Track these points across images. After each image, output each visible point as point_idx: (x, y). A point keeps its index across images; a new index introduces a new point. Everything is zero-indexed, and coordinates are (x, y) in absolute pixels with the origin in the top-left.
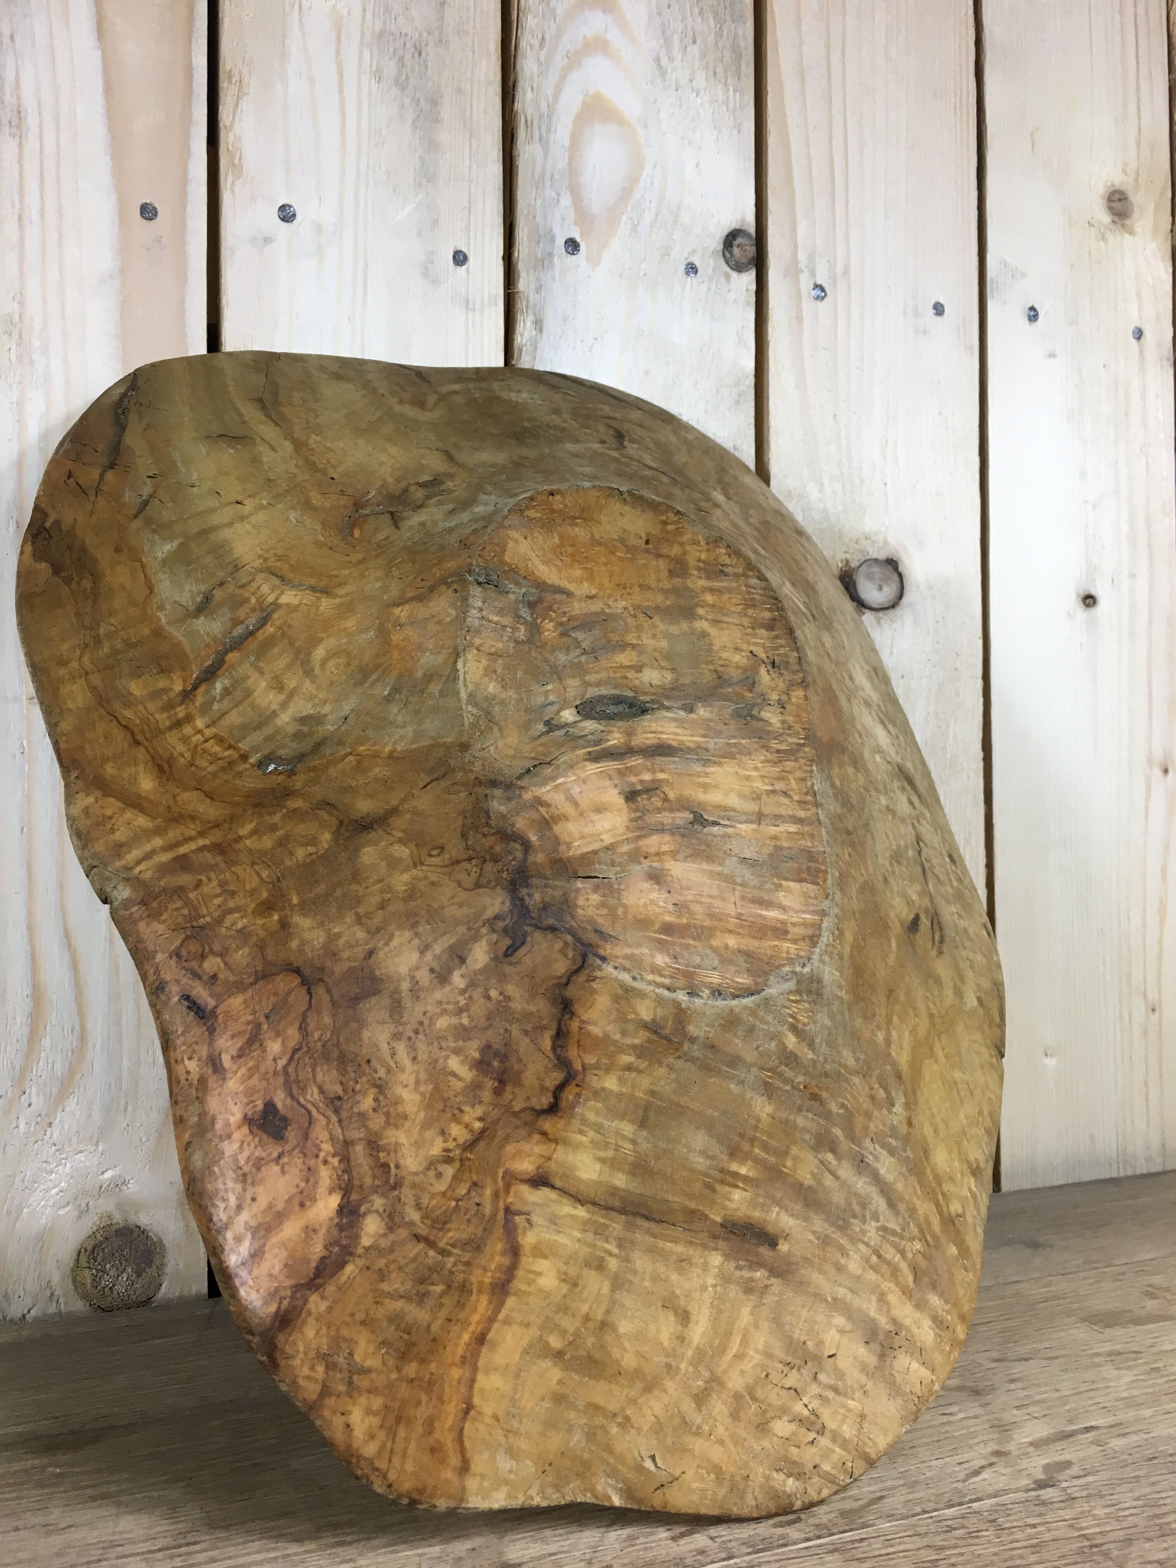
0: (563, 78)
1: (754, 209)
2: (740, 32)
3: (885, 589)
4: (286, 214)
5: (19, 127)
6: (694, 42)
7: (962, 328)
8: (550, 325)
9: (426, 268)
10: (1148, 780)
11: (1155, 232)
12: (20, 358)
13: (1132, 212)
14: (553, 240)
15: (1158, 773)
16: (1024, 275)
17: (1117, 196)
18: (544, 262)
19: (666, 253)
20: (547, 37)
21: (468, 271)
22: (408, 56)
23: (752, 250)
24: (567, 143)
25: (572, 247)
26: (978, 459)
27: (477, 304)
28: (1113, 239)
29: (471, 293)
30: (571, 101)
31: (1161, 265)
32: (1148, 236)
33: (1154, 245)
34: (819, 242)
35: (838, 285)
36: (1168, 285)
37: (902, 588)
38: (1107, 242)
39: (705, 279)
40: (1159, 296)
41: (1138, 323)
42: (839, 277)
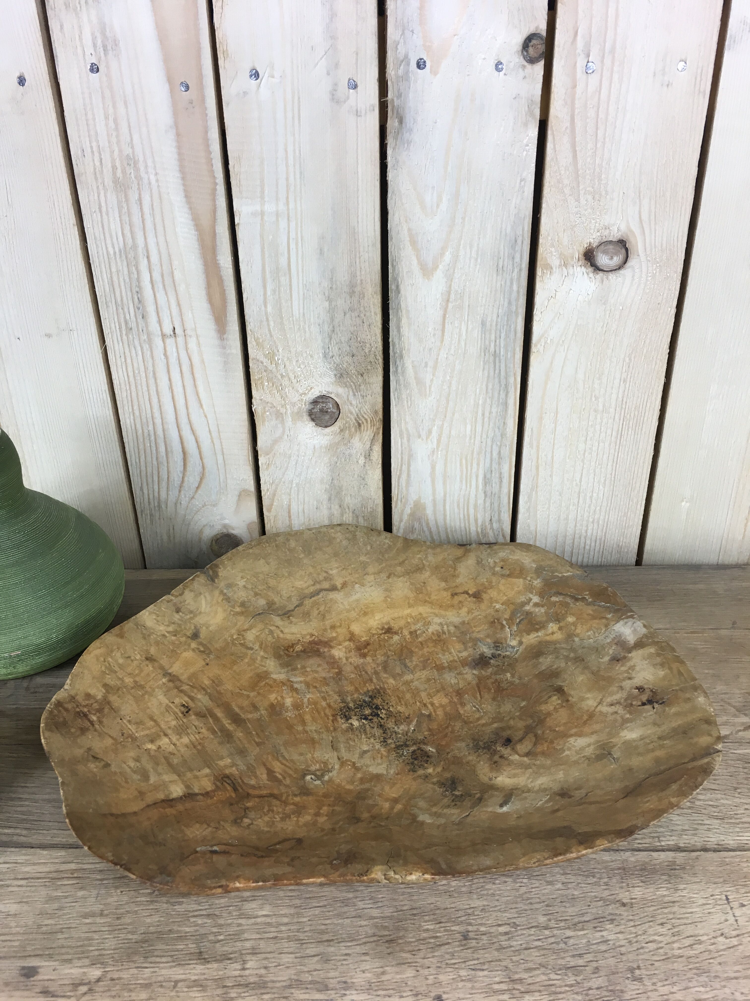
1: (546, 17)
3: (615, 258)
4: (254, 74)
5: (116, 50)
7: (698, 77)
8: (408, 118)
9: (333, 95)
14: (409, 62)
18: (404, 76)
21: (357, 92)
23: (542, 48)
25: (421, 65)
26: (697, 169)
27: (363, 112)
29: (359, 105)
34: (594, 31)
35: (606, 60)
37: (627, 257)
39: (508, 72)
42: (607, 55)
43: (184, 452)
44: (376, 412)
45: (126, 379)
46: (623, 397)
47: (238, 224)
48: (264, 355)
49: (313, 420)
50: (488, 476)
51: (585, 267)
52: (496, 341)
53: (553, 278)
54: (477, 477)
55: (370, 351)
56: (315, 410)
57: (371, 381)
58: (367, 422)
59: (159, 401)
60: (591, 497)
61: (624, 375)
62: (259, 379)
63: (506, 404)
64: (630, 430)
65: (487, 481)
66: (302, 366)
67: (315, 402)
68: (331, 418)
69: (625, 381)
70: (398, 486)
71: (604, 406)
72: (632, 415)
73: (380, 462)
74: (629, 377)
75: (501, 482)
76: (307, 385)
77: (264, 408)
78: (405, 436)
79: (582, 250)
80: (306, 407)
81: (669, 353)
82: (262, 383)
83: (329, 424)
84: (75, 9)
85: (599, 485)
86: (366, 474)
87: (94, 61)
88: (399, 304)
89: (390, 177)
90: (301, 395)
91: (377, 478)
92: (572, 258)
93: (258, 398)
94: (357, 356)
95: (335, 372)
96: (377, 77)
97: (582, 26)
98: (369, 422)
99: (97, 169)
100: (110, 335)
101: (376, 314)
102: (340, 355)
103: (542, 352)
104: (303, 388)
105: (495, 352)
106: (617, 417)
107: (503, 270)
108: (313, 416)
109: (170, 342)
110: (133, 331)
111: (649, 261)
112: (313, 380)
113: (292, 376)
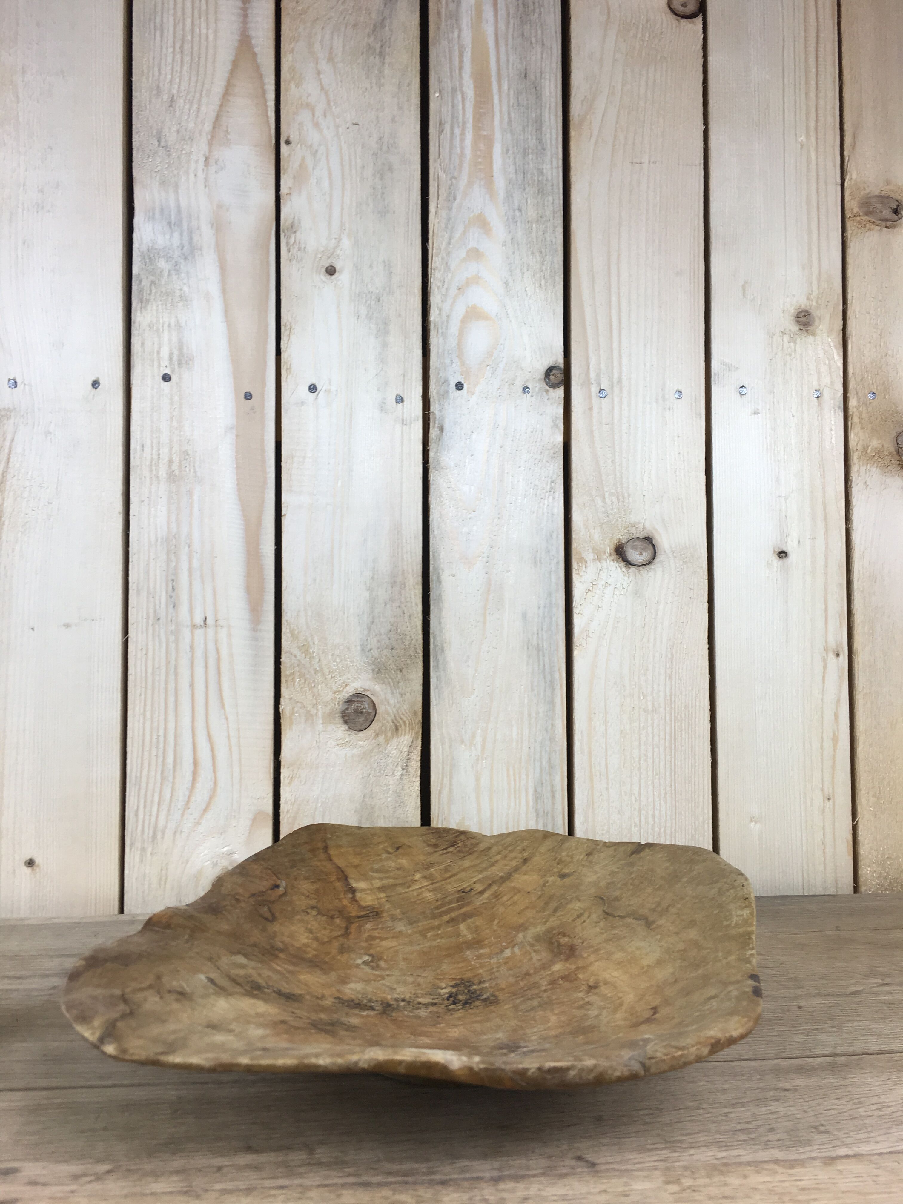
0: (454, 302)
1: (563, 354)
2: (555, 260)
3: (644, 554)
4: (313, 388)
5: (191, 364)
6: (528, 270)
7: (694, 404)
8: (447, 427)
9: (382, 407)
10: (825, 661)
11: (829, 333)
12: (190, 470)
13: (814, 322)
14: (449, 384)
15: (832, 656)
16: (736, 369)
17: (803, 314)
18: (444, 395)
19: (512, 383)
20: (446, 280)
21: (403, 405)
22: (373, 303)
23: (561, 376)
24: (457, 334)
25: (459, 386)
26: (705, 477)
27: (408, 421)
28: (798, 341)
29: (405, 416)
30: (459, 311)
31: (835, 351)
32: (825, 335)
33: (830, 340)
34: (603, 366)
35: (615, 388)
36: (840, 363)
37: (655, 553)
38: (795, 342)
39: (534, 394)
40: (833, 370)
41: (818, 388)
42: (615, 384)
43: (196, 763)
44: (415, 713)
45: (144, 675)
46: (671, 696)
47: (285, 515)
48: (299, 648)
49: (346, 722)
50: (539, 790)
51: (617, 561)
52: (538, 634)
53: (588, 570)
54: (527, 791)
55: (410, 644)
56: (349, 711)
57: (411, 677)
58: (405, 725)
59: (176, 701)
60: (653, 816)
61: (669, 672)
62: (290, 675)
63: (552, 703)
64: (683, 733)
65: (538, 797)
66: (338, 660)
67: (349, 701)
68: (366, 719)
69: (671, 676)
70: (439, 804)
71: (653, 705)
72: (683, 715)
73: (419, 774)
74: (673, 673)
75: (553, 797)
76: (341, 681)
77: (293, 709)
78: (447, 741)
79: (613, 547)
80: (339, 707)
81: (709, 649)
82: (293, 680)
83: (364, 727)
84: (157, 330)
85: (660, 800)
86: (403, 789)
87: (168, 371)
88: (440, 595)
89: (431, 477)
90: (335, 693)
91: (414, 794)
92: (605, 553)
93: (287, 697)
94: (397, 649)
95: (373, 667)
96: (421, 394)
97: (593, 362)
98: (408, 725)
99: (154, 462)
100: (135, 625)
101: (417, 605)
102: (378, 648)
103: (584, 645)
104: (337, 685)
105: (538, 645)
106: (668, 718)
107: (541, 563)
108: (346, 718)
109: (199, 632)
110: (161, 621)
111: (675, 557)
112: (349, 675)
113: (326, 671)
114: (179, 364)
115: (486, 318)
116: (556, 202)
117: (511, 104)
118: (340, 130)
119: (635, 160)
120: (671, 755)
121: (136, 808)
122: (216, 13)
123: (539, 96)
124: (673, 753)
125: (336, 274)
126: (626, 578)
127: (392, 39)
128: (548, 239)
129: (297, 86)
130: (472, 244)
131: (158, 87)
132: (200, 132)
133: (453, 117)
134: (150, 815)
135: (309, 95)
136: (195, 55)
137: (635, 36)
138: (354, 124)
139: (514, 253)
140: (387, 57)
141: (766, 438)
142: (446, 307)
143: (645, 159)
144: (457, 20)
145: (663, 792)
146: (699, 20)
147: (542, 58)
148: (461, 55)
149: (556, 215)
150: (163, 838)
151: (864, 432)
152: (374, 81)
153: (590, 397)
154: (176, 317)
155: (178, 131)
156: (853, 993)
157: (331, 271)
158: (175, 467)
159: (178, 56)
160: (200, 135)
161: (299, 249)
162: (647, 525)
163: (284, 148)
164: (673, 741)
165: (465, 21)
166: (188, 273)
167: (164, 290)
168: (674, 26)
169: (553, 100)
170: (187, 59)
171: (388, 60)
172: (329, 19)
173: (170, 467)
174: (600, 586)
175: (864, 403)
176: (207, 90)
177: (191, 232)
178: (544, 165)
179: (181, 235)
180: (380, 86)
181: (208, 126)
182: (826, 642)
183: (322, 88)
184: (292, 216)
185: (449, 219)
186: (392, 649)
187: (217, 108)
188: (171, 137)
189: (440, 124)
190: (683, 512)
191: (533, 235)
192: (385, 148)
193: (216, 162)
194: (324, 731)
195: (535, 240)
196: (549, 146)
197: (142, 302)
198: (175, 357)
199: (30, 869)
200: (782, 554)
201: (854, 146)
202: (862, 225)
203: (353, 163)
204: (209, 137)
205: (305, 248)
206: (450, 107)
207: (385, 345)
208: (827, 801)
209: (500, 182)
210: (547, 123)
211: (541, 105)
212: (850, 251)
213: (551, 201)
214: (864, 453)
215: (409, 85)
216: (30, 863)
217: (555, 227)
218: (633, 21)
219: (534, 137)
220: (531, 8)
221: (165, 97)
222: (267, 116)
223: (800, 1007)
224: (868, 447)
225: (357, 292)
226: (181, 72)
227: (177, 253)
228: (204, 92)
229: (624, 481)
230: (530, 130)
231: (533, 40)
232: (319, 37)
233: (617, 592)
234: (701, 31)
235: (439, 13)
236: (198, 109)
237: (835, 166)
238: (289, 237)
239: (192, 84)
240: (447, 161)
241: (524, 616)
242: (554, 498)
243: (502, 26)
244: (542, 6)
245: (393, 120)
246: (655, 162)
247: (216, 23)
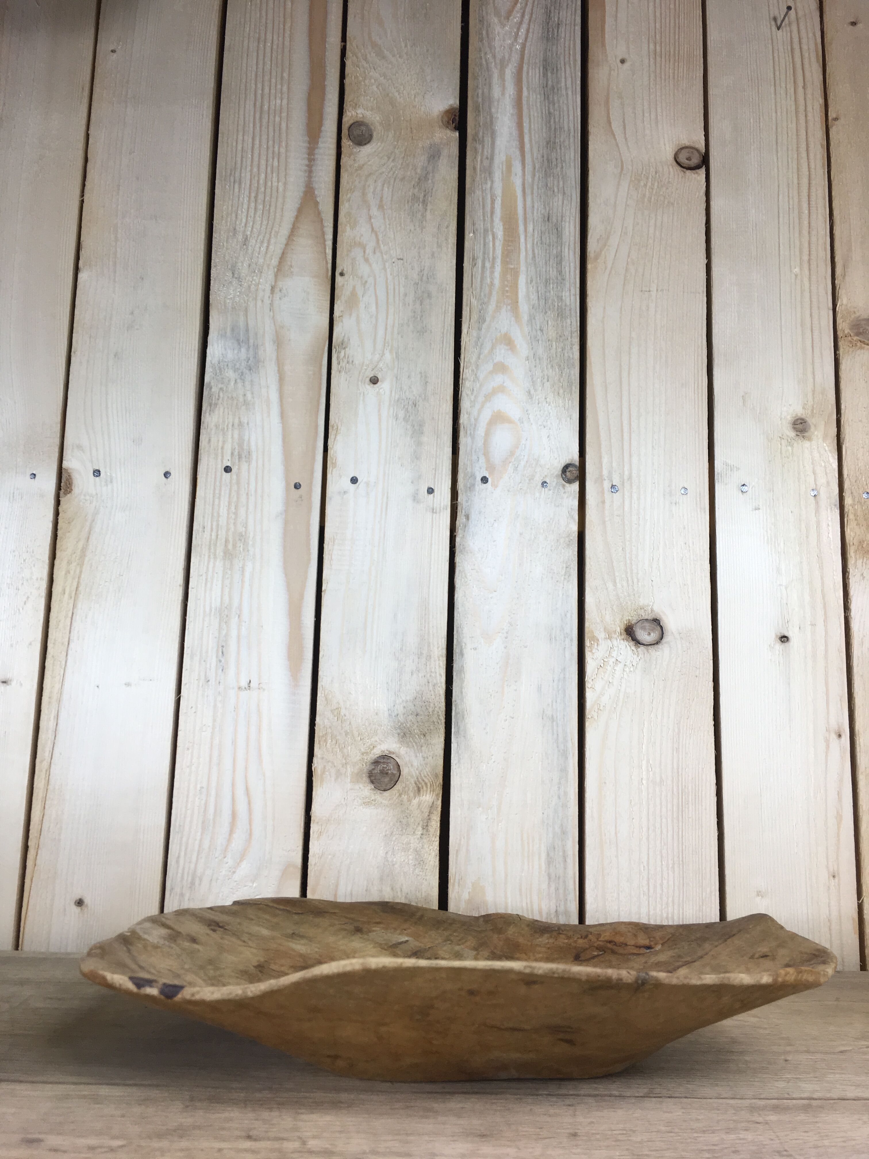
0: (482, 407)
1: (578, 453)
2: (572, 372)
3: (652, 634)
4: (354, 480)
5: (249, 458)
6: (548, 381)
7: (698, 500)
8: (473, 516)
9: (415, 497)
10: (827, 741)
11: (825, 438)
12: (244, 550)
13: (810, 428)
14: (475, 478)
15: (834, 736)
16: (738, 469)
17: (799, 421)
18: (471, 488)
19: (531, 478)
20: (475, 389)
21: (434, 496)
22: (410, 407)
23: (576, 473)
24: (483, 435)
25: (484, 480)
26: (709, 566)
27: (438, 510)
28: (795, 445)
29: (435, 505)
30: (486, 416)
31: (830, 455)
32: (820, 440)
33: (825, 445)
34: (614, 465)
35: (625, 484)
36: (835, 465)
37: (663, 634)
38: (792, 446)
39: (552, 488)
40: (828, 472)
41: (814, 488)
42: (625, 481)
43: (234, 815)
44: (436, 776)
45: (192, 731)
46: (678, 769)
47: (325, 590)
48: (332, 711)
49: (372, 782)
50: (551, 854)
51: (627, 640)
52: (552, 705)
53: (600, 648)
54: (539, 855)
55: (434, 711)
56: (376, 771)
57: (433, 742)
58: (427, 787)
59: (220, 756)
60: (661, 885)
61: (676, 745)
62: (323, 736)
64: (690, 805)
65: (550, 861)
66: (367, 724)
67: (376, 762)
68: (391, 780)
69: (677, 750)
70: (457, 862)
71: (661, 777)
72: (690, 789)
73: (438, 834)
74: (680, 747)
76: (369, 744)
77: (325, 767)
78: (465, 803)
79: (623, 627)
80: (366, 768)
81: (714, 725)
82: (326, 741)
83: (388, 787)
84: (223, 430)
85: (668, 870)
86: (423, 847)
87: (229, 464)
88: (462, 666)
89: (457, 559)
90: (363, 754)
91: (433, 853)
92: (615, 632)
93: (319, 756)
94: (421, 715)
95: (399, 731)
96: (450, 486)
97: (605, 460)
98: (429, 787)
99: (212, 542)
100: (187, 685)
101: (441, 675)
102: (404, 714)
103: (596, 718)
104: (365, 746)
105: (552, 716)
106: (675, 790)
107: (556, 640)
108: (373, 778)
109: (244, 694)
110: (210, 683)
111: (681, 638)
112: (377, 738)
113: (356, 733)
114: (239, 458)
115: (509, 421)
116: (574, 323)
117: (535, 243)
118: (387, 264)
119: (644, 289)
120: (678, 826)
121: (177, 854)
122: (286, 169)
123: (559, 235)
124: (680, 824)
125: (379, 383)
126: (635, 656)
127: (434, 190)
128: (566, 355)
129: (352, 228)
130: (498, 358)
131: (235, 229)
132: (269, 266)
133: (484, 253)
134: (190, 862)
135: (362, 235)
136: (267, 204)
137: (645, 185)
138: (398, 259)
139: (535, 366)
140: (429, 205)
141: (767, 532)
142: (475, 412)
143: (654, 288)
144: (490, 174)
145: (670, 862)
146: (702, 171)
147: (563, 204)
148: (493, 201)
149: (573, 335)
150: (200, 884)
151: (860, 528)
152: (417, 224)
153: (603, 492)
154: (239, 418)
155: (249, 266)
156: (842, 1052)
157: (374, 381)
158: (230, 547)
159: (253, 205)
160: (268, 268)
161: (348, 362)
162: (655, 608)
163: (338, 279)
164: (680, 813)
165: (497, 175)
166: (252, 381)
167: (230, 395)
168: (680, 176)
169: (572, 239)
170: (261, 207)
171: (429, 207)
172: (381, 174)
173: (226, 546)
174: (611, 663)
175: (859, 502)
176: (276, 232)
177: (256, 347)
178: (564, 293)
179: (248, 350)
180: (422, 228)
181: (275, 262)
182: (828, 723)
183: (373, 229)
184: (343, 335)
185: (478, 338)
186: (417, 715)
187: (283, 246)
188: (243, 269)
189: (474, 259)
190: (689, 597)
191: (553, 351)
192: (425, 278)
193: (280, 291)
194: (351, 789)
195: (554, 356)
196: (568, 276)
197: (211, 406)
198: (236, 453)
199: (79, 909)
200: (784, 639)
201: (844, 276)
202: (853, 345)
203: (397, 291)
204: (276, 270)
205: (353, 362)
206: (482, 245)
207: (419, 444)
208: (832, 878)
209: (524, 307)
210: (567, 258)
211: (562, 244)
212: (843, 367)
213: (569, 323)
214: (860, 547)
215: (447, 227)
216: (80, 903)
217: (572, 345)
218: (644, 173)
219: (555, 270)
220: (554, 163)
221: (240, 237)
222: (325, 253)
223: (786, 1061)
224: (864, 541)
225: (396, 398)
226: (255, 217)
227: (244, 364)
228: (273, 233)
229: (634, 567)
230: (551, 263)
231: (556, 190)
232: (372, 187)
233: (627, 669)
234: (704, 180)
235: (475, 169)
236: (268, 247)
237: (827, 293)
238: (339, 352)
239: (264, 227)
240: (478, 290)
241: (539, 688)
242: (568, 581)
243: (529, 178)
244: (565, 161)
245: (433, 255)
246: (662, 290)
247: (285, 178)
